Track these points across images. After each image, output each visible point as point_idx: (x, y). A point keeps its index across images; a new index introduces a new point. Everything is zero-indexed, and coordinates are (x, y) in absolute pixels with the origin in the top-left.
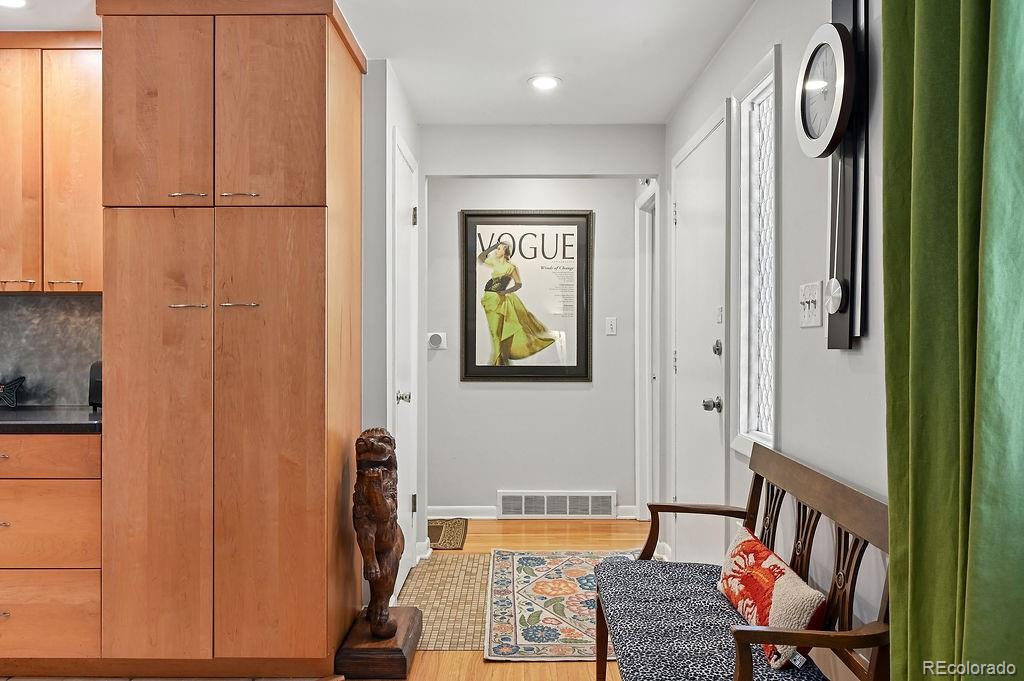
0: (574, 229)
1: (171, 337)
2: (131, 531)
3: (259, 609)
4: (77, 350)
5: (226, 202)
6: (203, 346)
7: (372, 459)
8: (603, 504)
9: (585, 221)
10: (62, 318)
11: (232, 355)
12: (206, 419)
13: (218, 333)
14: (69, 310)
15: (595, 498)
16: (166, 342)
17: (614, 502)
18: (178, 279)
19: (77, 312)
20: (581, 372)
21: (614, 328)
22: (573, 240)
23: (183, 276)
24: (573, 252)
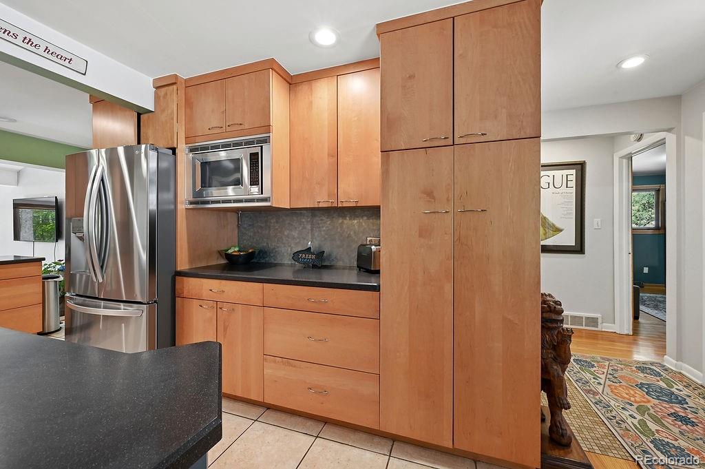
0: (573, 172)
1: (424, 232)
2: (398, 354)
3: (486, 422)
4: (348, 237)
5: (463, 141)
6: (446, 238)
7: (554, 318)
8: (593, 321)
9: (580, 167)
10: (340, 221)
11: (466, 245)
12: (448, 288)
13: (456, 230)
14: (344, 217)
15: (587, 318)
16: (421, 236)
17: (600, 321)
18: (429, 194)
19: (348, 218)
20: (579, 248)
21: (599, 224)
22: (573, 178)
23: (432, 192)
24: (573, 184)
